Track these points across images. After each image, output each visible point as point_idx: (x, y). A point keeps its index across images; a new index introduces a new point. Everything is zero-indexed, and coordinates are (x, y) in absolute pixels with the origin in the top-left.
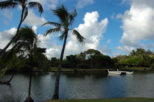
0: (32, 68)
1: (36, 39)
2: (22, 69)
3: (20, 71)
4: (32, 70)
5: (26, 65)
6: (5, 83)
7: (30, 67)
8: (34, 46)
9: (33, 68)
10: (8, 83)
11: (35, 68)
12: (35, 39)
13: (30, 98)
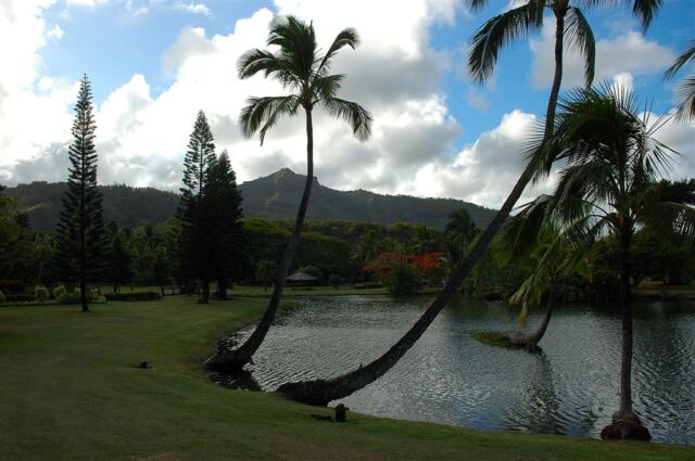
0: (631, 283)
1: (640, 141)
2: (588, 288)
3: (577, 295)
4: (633, 290)
5: (604, 271)
6: (519, 345)
7: (619, 277)
8: (631, 172)
9: (636, 283)
10: (532, 346)
11: (646, 282)
12: (634, 140)
13: (632, 419)
